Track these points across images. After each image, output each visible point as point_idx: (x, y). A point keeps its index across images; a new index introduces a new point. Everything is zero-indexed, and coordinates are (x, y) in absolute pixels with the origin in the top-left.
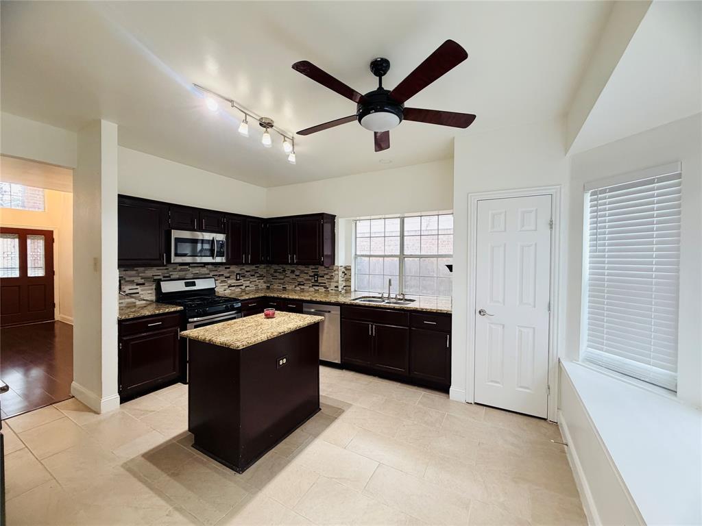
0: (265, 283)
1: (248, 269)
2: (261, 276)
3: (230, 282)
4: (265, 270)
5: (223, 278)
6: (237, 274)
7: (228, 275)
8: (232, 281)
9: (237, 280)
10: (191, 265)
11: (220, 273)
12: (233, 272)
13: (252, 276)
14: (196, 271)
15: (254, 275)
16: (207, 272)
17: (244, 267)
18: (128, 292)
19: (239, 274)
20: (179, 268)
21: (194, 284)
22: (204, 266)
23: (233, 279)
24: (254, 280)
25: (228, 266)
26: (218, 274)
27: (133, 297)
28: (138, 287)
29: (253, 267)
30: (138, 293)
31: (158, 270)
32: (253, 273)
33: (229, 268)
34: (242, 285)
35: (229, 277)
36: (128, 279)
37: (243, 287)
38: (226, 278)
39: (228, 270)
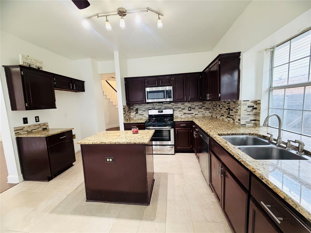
0: (210, 113)
1: (197, 104)
2: (208, 109)
3: (184, 111)
4: (210, 105)
5: (180, 109)
6: (189, 107)
7: (183, 108)
8: (186, 111)
9: (189, 110)
10: (163, 103)
11: (178, 107)
12: (187, 106)
13: (199, 108)
14: (166, 105)
15: (201, 108)
16: (172, 106)
17: (194, 103)
18: (140, 113)
19: (190, 107)
20: (158, 104)
21: (162, 112)
22: (170, 103)
23: (186, 110)
24: (202, 111)
25: (183, 103)
26: (177, 107)
27: (142, 116)
28: (143, 112)
29: (201, 103)
30: (143, 114)
31: (150, 105)
32: (201, 107)
33: (184, 104)
34: (193, 114)
35: (184, 109)
36: (140, 109)
37: (193, 115)
38: (182, 109)
39: (183, 105)
